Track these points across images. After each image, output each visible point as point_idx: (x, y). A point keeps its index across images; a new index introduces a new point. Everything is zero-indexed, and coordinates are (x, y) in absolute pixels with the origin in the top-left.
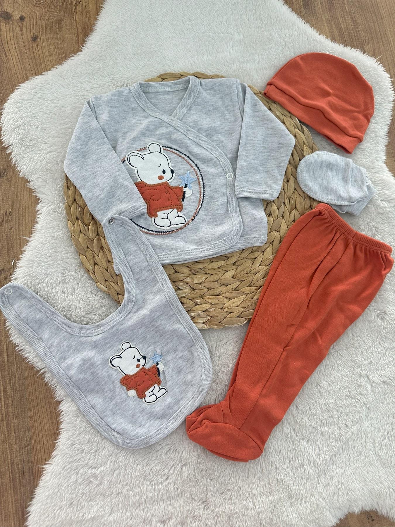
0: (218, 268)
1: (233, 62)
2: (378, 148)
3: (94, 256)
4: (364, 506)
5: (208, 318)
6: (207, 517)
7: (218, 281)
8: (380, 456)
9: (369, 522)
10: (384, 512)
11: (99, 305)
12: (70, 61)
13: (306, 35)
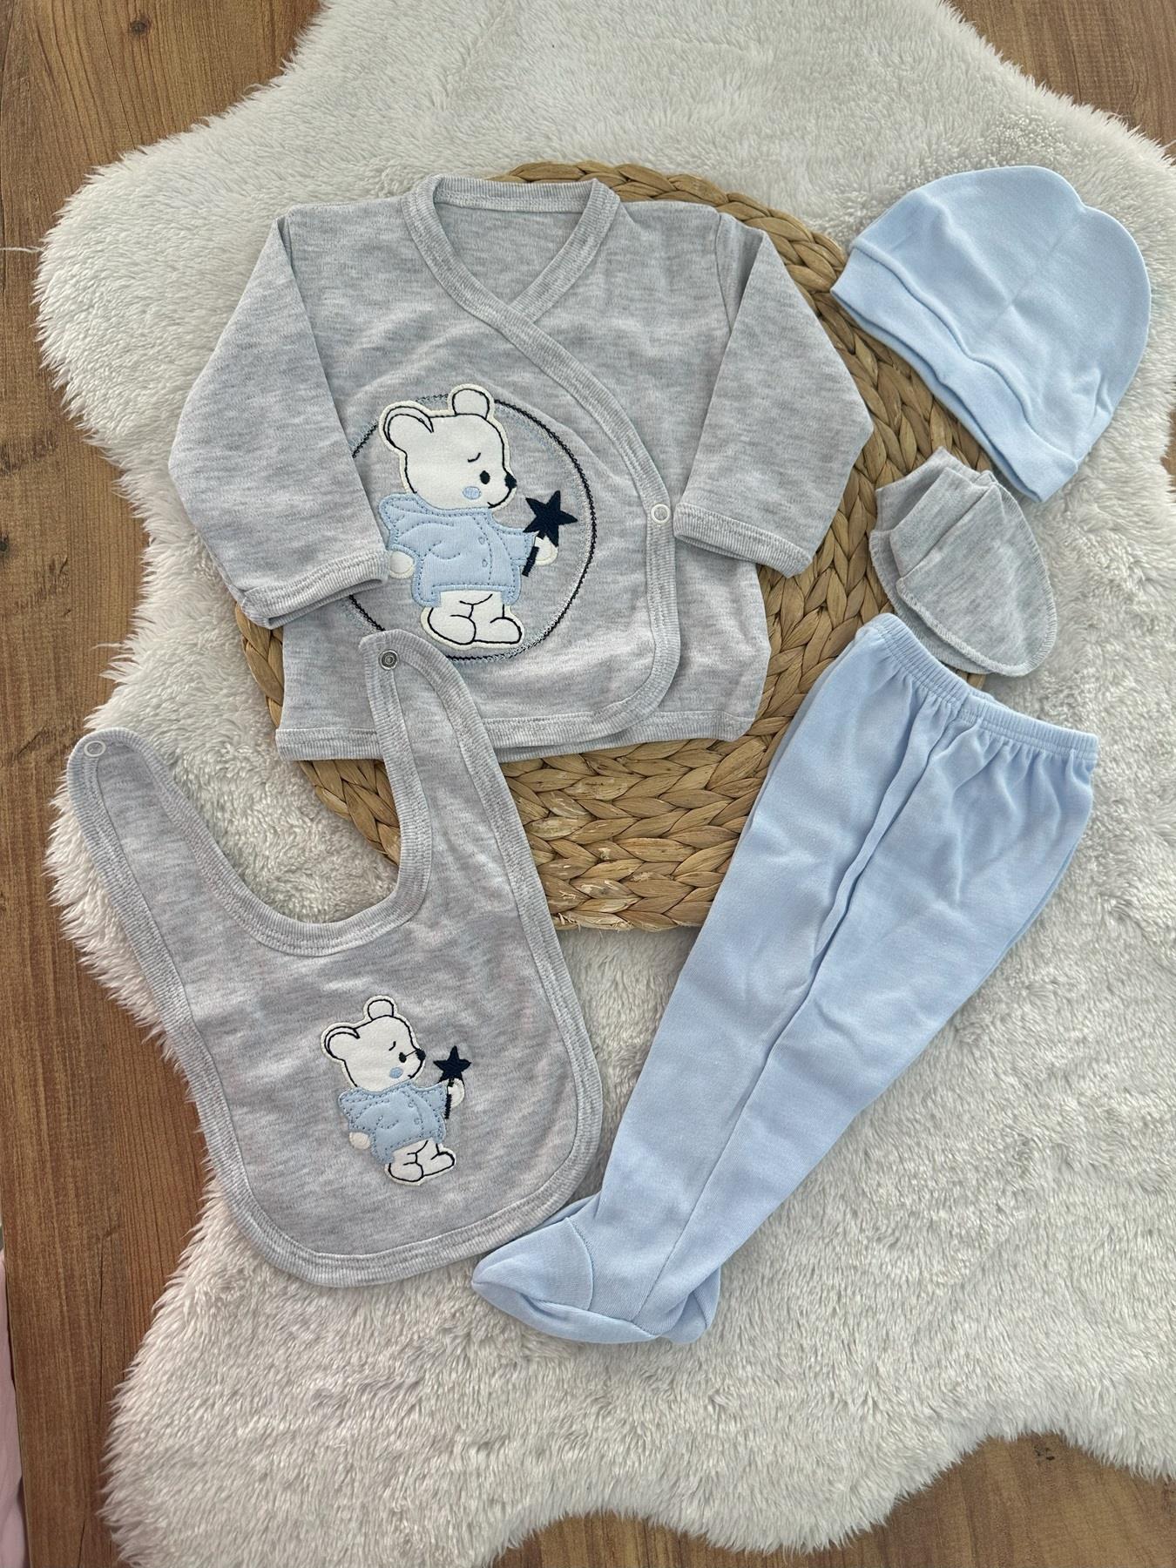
0: (666, 758)
1: (741, 134)
2: (1151, 420)
4: (1029, 1423)
5: (630, 900)
6: (605, 1436)
7: (666, 796)
8: (1083, 1293)
9: (1039, 1463)
10: (1083, 1439)
11: (322, 847)
12: (248, 103)
13: (964, 61)
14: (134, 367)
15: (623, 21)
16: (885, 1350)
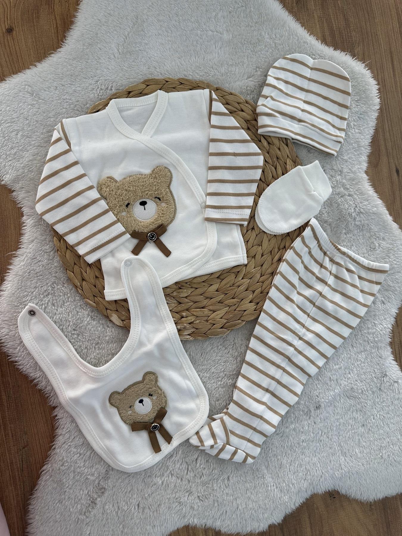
0: (203, 282)
2: (361, 158)
3: (81, 272)
4: (327, 488)
5: (193, 330)
7: (204, 294)
9: (331, 500)
10: (343, 492)
12: (50, 58)
13: (297, 36)
14: (15, 154)
15: (180, 25)
16: (281, 468)
